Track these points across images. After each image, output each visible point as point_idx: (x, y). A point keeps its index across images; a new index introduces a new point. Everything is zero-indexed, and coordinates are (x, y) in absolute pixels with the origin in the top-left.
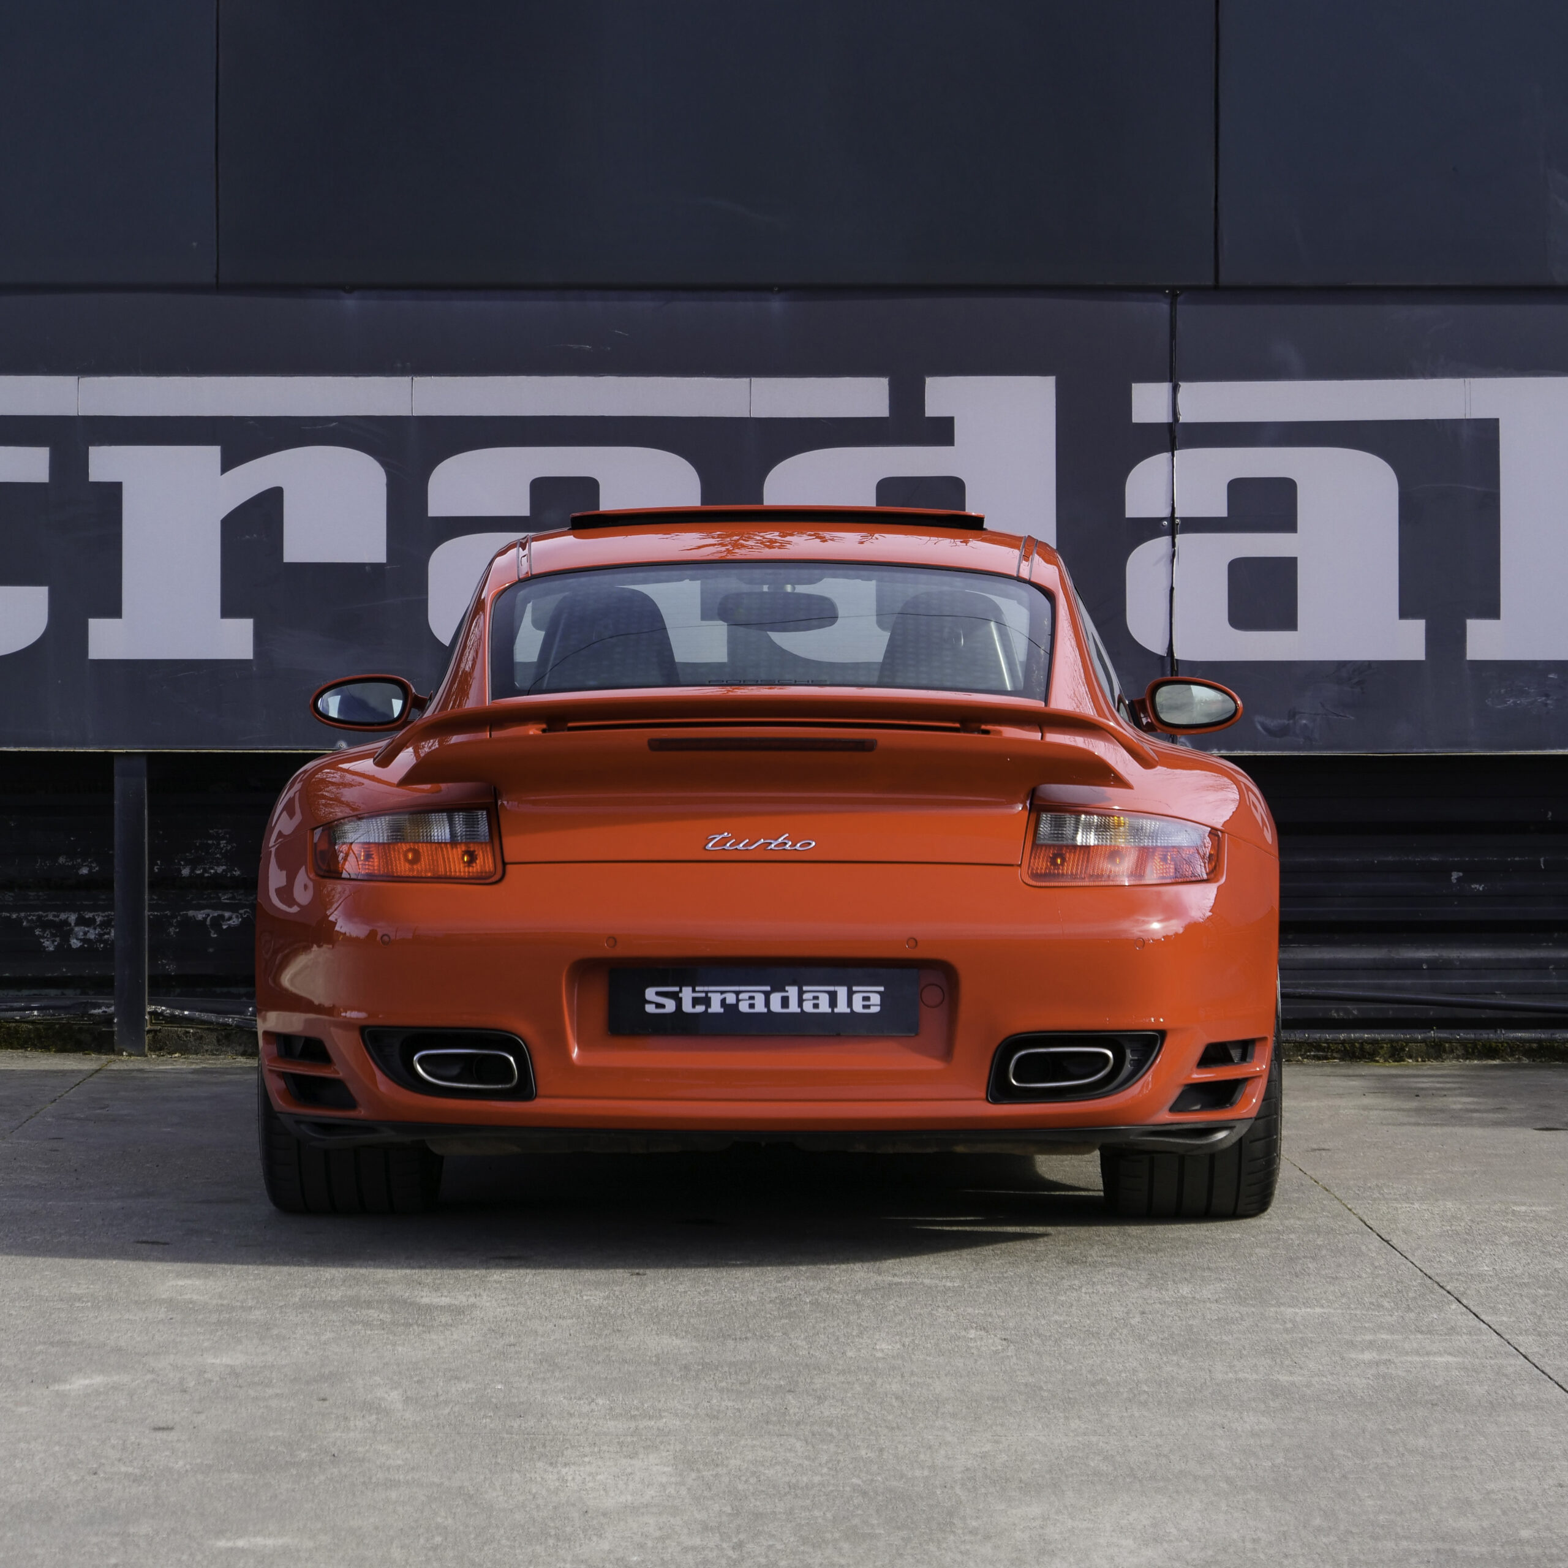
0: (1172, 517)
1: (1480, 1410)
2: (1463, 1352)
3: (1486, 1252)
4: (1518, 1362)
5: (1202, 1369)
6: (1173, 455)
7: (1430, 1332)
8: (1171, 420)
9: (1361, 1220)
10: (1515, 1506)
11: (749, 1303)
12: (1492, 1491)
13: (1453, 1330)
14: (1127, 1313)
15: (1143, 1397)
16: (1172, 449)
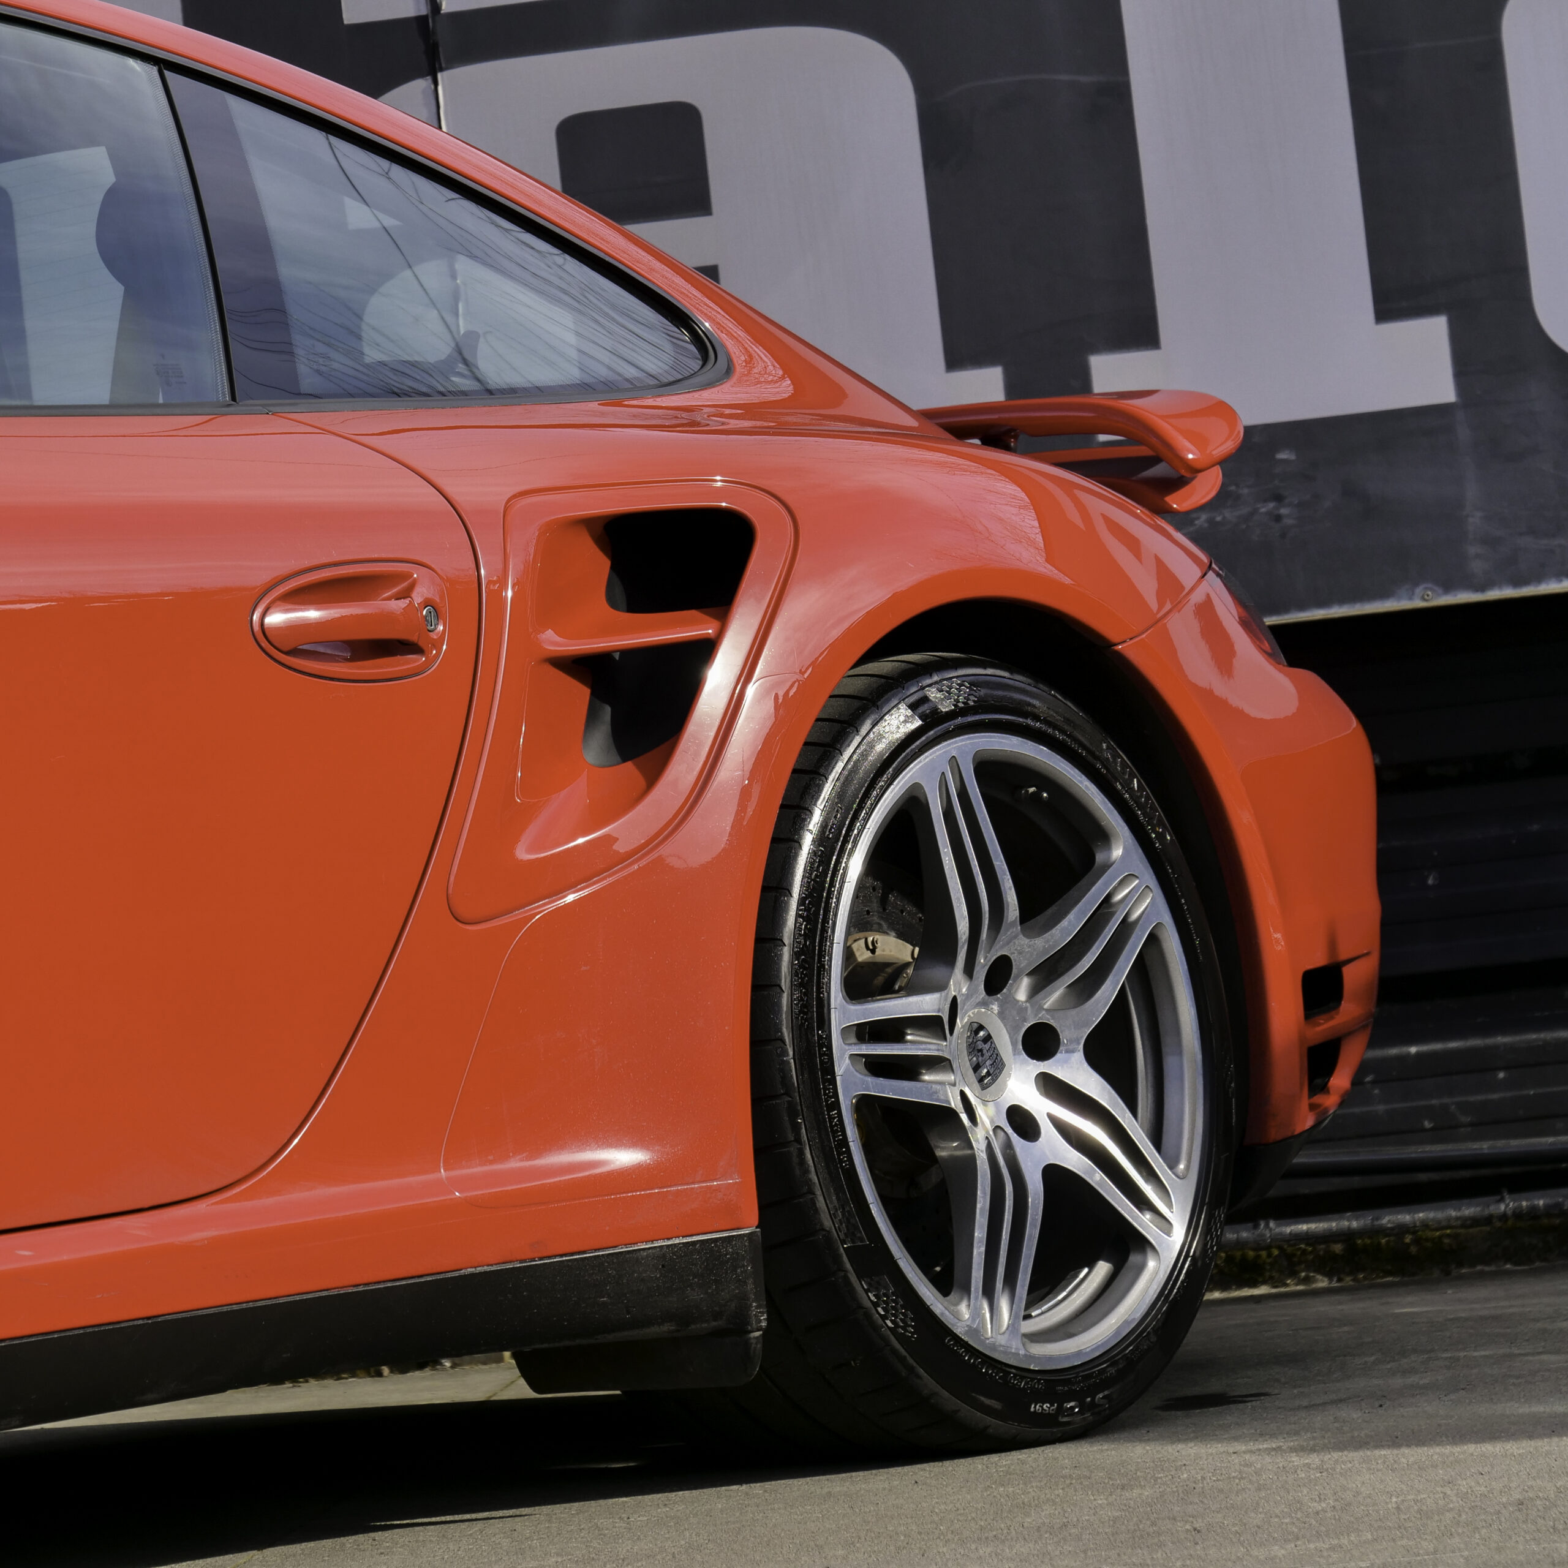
6: (436, 83)
8: (426, 11)
16: (432, 71)
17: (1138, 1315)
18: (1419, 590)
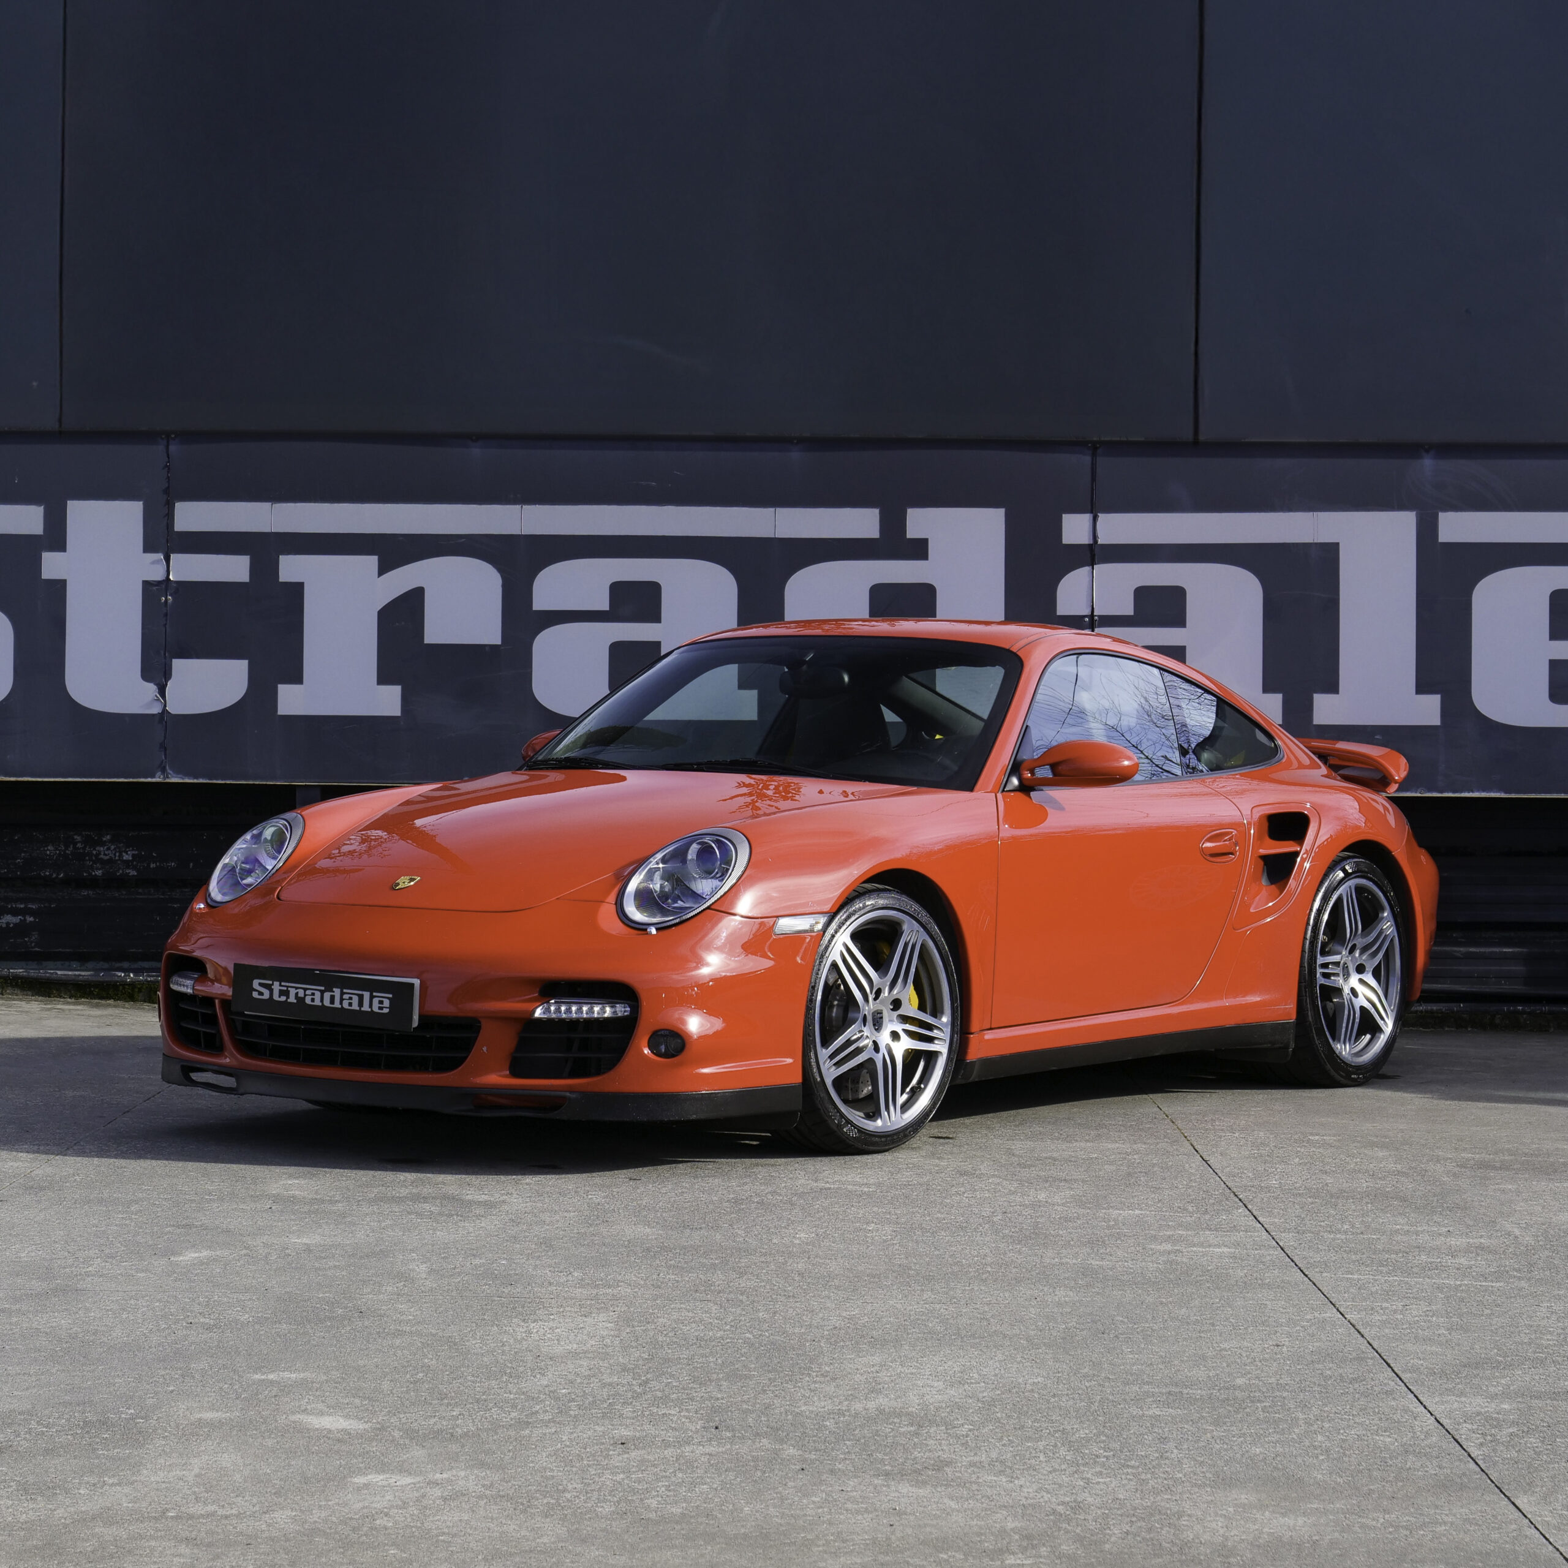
0: (1092, 616)
1: (1235, 1287)
2: (1237, 1245)
3: (1278, 1170)
4: (1276, 1253)
5: (1036, 1255)
6: (1093, 569)
7: (1216, 1230)
8: (1091, 543)
9: (1192, 1145)
10: (1238, 1360)
11: (712, 1202)
12: (1225, 1350)
13: (1234, 1228)
14: (993, 1213)
15: (984, 1276)
16: (1092, 564)
17: (1378, 1051)
18: (1419, 790)
